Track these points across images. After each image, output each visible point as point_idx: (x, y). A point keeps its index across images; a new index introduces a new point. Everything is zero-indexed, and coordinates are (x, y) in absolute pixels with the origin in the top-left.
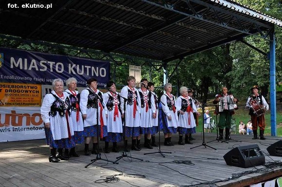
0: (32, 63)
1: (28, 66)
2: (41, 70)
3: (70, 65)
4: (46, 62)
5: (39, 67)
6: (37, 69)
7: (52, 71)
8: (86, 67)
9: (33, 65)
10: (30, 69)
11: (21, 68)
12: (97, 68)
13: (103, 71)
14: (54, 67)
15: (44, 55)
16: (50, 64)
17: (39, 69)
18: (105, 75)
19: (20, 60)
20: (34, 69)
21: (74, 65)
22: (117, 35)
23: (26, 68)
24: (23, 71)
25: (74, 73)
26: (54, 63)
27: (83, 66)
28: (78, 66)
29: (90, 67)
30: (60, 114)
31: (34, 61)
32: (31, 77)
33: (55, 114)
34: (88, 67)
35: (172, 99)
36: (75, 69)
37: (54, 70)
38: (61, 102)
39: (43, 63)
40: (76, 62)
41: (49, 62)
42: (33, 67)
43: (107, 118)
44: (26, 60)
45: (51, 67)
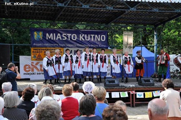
0: (58, 36)
1: (56, 38)
2: (63, 39)
3: (80, 35)
4: (66, 34)
5: (62, 38)
6: (61, 39)
7: (69, 39)
8: (91, 35)
9: (59, 37)
10: (57, 39)
11: (52, 39)
12: (99, 35)
13: (103, 37)
14: (71, 37)
15: (64, 30)
16: (68, 35)
17: (62, 39)
18: (104, 40)
19: (51, 34)
20: (59, 39)
21: (83, 35)
22: (106, 15)
23: (55, 39)
24: (53, 41)
25: (83, 40)
26: (71, 35)
27: (89, 35)
28: (86, 35)
29: (94, 35)
30: (50, 65)
31: (59, 34)
32: (58, 44)
33: (49, 66)
34: (92, 35)
35: (116, 57)
36: (84, 38)
37: (71, 39)
38: (50, 60)
39: (64, 35)
40: (85, 33)
41: (67, 34)
42: (59, 38)
43: (75, 67)
44: (54, 34)
45: (69, 37)
